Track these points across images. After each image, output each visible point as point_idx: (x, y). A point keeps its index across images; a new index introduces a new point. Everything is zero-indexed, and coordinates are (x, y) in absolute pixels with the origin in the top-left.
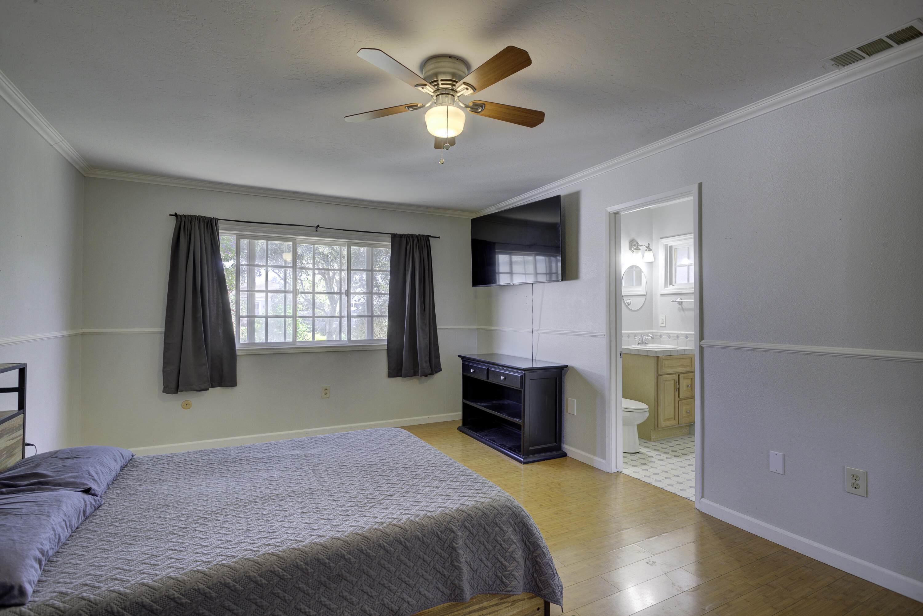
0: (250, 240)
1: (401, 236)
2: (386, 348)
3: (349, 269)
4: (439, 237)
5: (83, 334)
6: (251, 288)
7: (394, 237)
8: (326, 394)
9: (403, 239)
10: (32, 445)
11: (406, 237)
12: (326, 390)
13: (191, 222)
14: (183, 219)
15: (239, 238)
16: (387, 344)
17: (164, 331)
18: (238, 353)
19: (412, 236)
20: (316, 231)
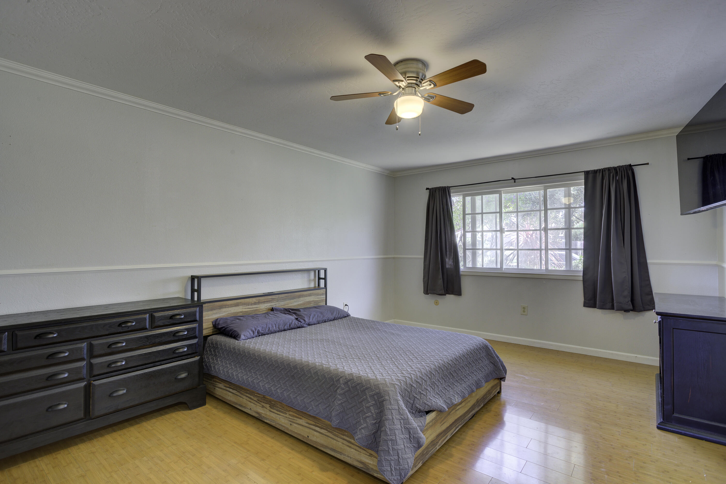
0: (472, 197)
1: (595, 172)
2: (581, 278)
3: (546, 210)
4: (648, 164)
5: (394, 258)
6: (473, 229)
7: (587, 173)
8: (524, 311)
9: (598, 174)
10: (348, 306)
11: (601, 171)
12: (524, 308)
13: (435, 192)
14: (431, 190)
15: (464, 197)
16: (582, 275)
17: (423, 257)
18: (461, 273)
19: (609, 169)
20: (515, 182)
